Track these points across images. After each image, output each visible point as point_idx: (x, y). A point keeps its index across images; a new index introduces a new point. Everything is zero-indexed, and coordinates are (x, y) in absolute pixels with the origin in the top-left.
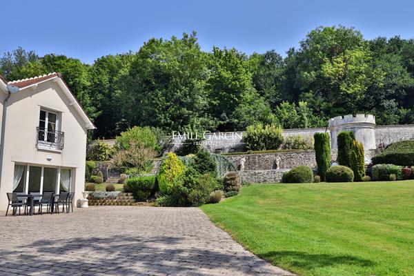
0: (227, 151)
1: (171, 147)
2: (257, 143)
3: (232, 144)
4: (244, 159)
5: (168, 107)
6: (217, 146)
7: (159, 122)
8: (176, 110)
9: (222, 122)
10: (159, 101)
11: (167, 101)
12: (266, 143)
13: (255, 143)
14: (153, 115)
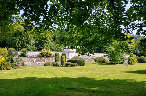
0: (34, 57)
1: (17, 54)
2: (44, 55)
3: (36, 55)
4: (35, 59)
5: (20, 42)
6: (32, 55)
7: (17, 46)
8: (23, 43)
9: (39, 48)
10: (17, 40)
11: (20, 40)
12: (46, 55)
13: (43, 55)
14: (15, 44)
